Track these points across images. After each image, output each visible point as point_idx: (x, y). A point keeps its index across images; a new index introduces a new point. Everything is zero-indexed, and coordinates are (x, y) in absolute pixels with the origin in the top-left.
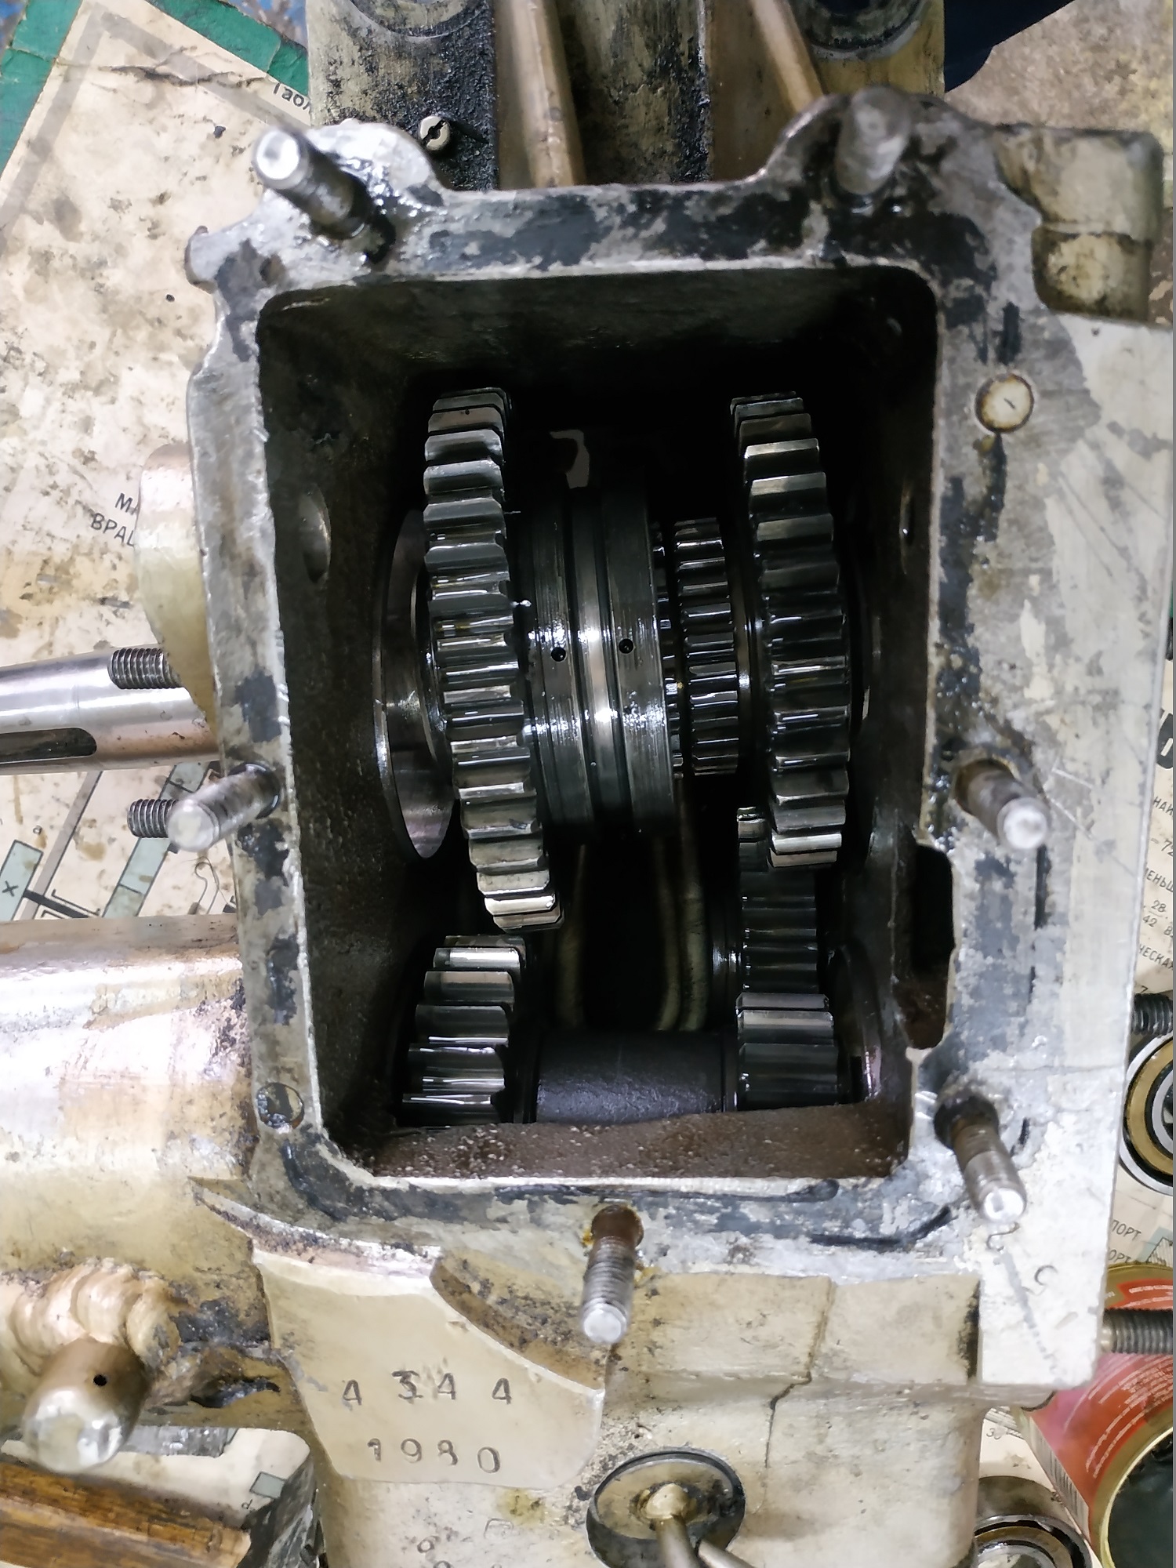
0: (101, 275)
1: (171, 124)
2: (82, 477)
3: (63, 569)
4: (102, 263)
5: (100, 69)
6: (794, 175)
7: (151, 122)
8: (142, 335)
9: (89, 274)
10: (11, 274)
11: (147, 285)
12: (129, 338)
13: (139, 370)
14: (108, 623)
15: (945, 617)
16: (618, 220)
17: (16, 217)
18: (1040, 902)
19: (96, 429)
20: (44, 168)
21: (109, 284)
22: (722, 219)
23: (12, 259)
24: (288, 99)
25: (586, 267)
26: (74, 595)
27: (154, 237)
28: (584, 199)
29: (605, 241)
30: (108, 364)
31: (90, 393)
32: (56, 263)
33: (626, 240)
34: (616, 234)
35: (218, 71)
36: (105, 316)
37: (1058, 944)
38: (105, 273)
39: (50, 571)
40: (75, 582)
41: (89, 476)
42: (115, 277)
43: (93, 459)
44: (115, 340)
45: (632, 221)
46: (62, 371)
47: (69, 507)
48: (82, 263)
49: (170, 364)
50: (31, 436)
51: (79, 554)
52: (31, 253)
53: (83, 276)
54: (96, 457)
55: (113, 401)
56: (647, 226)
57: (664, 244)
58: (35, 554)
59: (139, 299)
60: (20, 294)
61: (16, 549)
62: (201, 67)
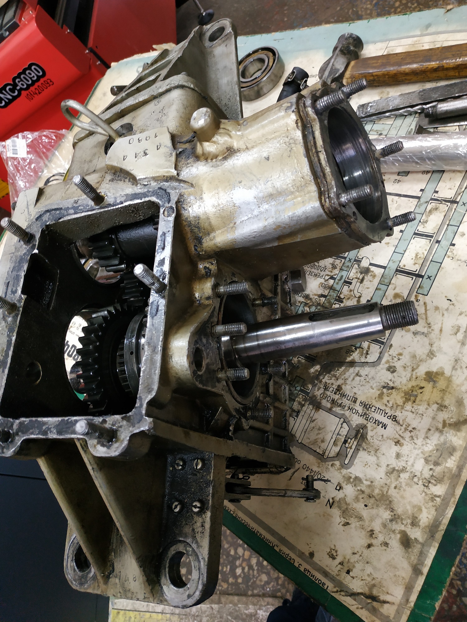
0: (392, 516)
1: (366, 577)
2: (400, 436)
3: (407, 400)
4: (391, 521)
5: (394, 603)
6: (17, 438)
7: (374, 579)
8: (377, 491)
9: (396, 516)
10: (427, 517)
11: (374, 511)
12: (381, 490)
13: (378, 478)
14: (391, 380)
15: (11, 343)
16: (52, 429)
17: (425, 542)
18: (8, 287)
19: (394, 455)
20: (415, 562)
21: (389, 512)
22: (32, 429)
23: (427, 524)
24: (323, 583)
25: (60, 419)
26: (403, 390)
27: (372, 531)
28: (57, 435)
29: (55, 424)
30: (389, 480)
31: (397, 468)
32: (409, 521)
33: (51, 425)
34: (53, 426)
35: (349, 597)
36: (390, 499)
37: (7, 279)
38: (390, 517)
39: (412, 398)
40: (403, 395)
41: (398, 436)
42: (386, 515)
43: (396, 443)
44: (387, 490)
45: (49, 429)
46: (407, 478)
47: (405, 423)
48: (399, 521)
49: (366, 480)
50: (420, 451)
51: (402, 406)
52: (419, 526)
53: (399, 516)
54: (394, 443)
55: (388, 465)
56: (46, 428)
57: (44, 423)
58: (418, 405)
59: (377, 506)
60: (424, 509)
61: (426, 406)
62: (355, 600)
